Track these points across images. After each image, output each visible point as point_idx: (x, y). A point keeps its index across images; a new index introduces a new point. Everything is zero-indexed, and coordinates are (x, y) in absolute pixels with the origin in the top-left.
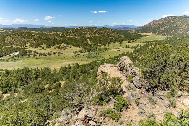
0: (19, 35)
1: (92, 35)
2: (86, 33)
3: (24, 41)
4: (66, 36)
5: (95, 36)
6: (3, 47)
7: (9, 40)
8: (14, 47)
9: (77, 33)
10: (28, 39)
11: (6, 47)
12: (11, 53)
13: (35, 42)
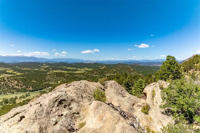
0: (55, 74)
1: (112, 74)
2: (107, 72)
3: (58, 79)
4: (90, 74)
5: (113, 75)
6: (44, 83)
7: (48, 78)
8: (50, 83)
9: (99, 72)
10: (61, 78)
11: (46, 83)
12: (48, 87)
13: (64, 80)
